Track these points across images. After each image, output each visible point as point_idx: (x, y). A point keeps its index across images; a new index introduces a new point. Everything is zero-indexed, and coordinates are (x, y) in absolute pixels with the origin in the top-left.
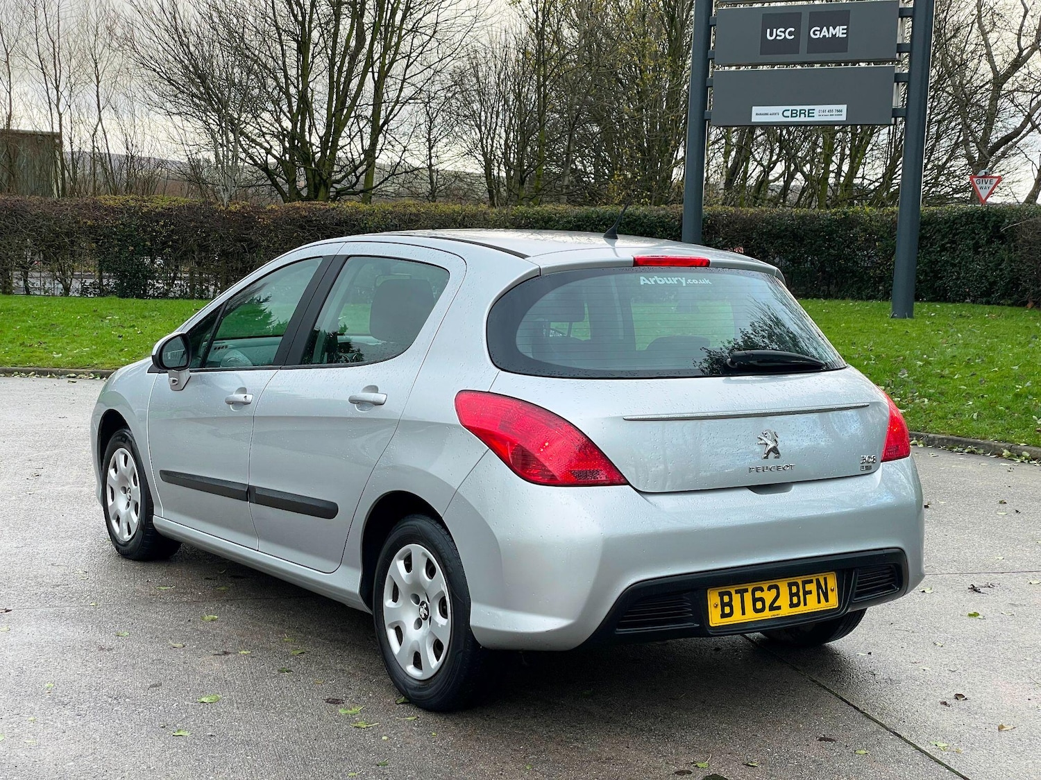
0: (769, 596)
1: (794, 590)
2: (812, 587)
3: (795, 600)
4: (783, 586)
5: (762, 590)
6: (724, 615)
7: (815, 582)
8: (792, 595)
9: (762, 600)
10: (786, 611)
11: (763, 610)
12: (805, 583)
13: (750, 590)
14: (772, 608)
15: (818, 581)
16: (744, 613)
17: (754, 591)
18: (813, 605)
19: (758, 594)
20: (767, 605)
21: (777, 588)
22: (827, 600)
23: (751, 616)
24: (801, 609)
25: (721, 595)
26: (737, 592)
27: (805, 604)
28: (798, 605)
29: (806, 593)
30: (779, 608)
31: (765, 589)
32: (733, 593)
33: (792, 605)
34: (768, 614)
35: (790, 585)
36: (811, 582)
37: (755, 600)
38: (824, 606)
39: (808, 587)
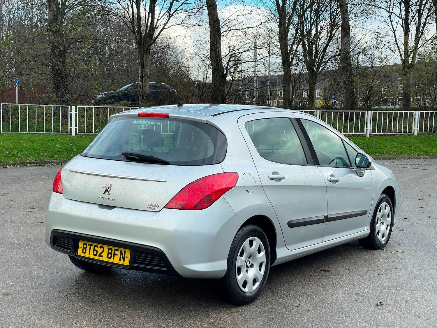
0: (100, 250)
1: (110, 251)
2: (118, 253)
3: (110, 256)
4: (106, 248)
5: (98, 247)
6: (83, 252)
7: (120, 251)
8: (109, 253)
9: (97, 251)
10: (105, 259)
11: (96, 255)
12: (115, 250)
13: (93, 246)
14: (100, 256)
15: (121, 251)
16: (89, 254)
17: (95, 246)
18: (117, 260)
19: (96, 248)
20: (98, 254)
21: (103, 248)
22: (124, 260)
23: (91, 256)
24: (111, 260)
25: (84, 244)
26: (89, 245)
27: (114, 259)
28: (110, 258)
29: (115, 254)
30: (102, 256)
31: (99, 247)
32: (88, 245)
33: (108, 257)
34: (97, 257)
35: (109, 249)
36: (118, 250)
37: (94, 250)
38: (121, 262)
39: (116, 252)
